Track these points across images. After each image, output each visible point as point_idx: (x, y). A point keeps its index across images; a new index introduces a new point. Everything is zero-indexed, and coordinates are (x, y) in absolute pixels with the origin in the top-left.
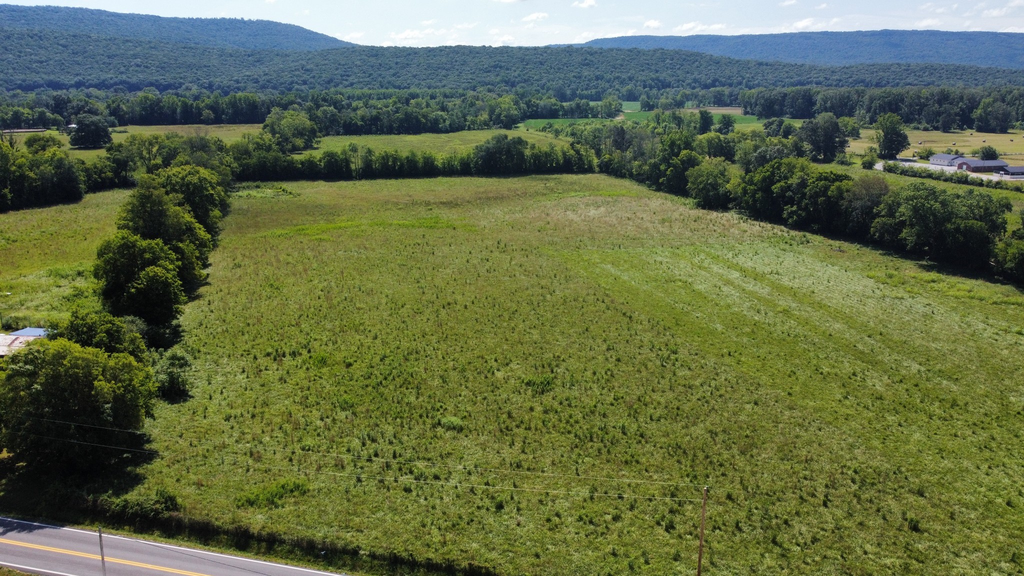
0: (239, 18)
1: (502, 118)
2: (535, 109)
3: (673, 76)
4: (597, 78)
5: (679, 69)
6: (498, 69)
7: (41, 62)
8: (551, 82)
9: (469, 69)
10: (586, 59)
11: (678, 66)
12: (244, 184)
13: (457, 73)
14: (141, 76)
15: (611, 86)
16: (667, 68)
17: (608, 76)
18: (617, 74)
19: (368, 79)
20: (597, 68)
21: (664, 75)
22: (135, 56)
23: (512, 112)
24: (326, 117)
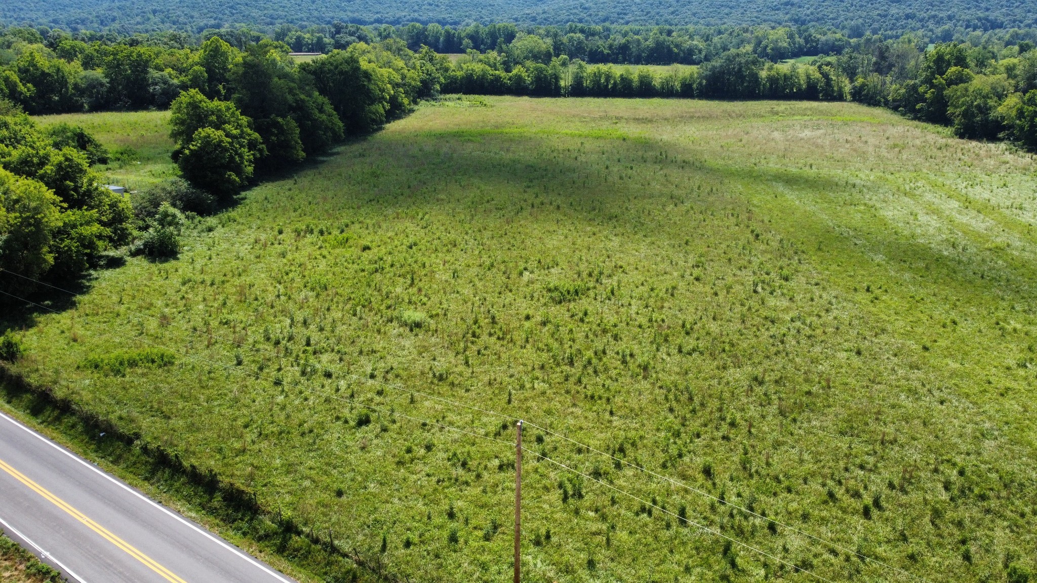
1: (769, 50)
2: (814, 44)
3: (1008, 15)
4: (908, 17)
5: (1017, 7)
6: (789, 7)
8: (849, 21)
9: (755, 6)
12: (448, 96)
13: (742, 11)
14: (431, 14)
15: (923, 26)
16: (1002, 6)
17: (923, 15)
18: (933, 13)
19: (645, 18)
21: (997, 13)
23: (780, 44)
24: (573, 45)
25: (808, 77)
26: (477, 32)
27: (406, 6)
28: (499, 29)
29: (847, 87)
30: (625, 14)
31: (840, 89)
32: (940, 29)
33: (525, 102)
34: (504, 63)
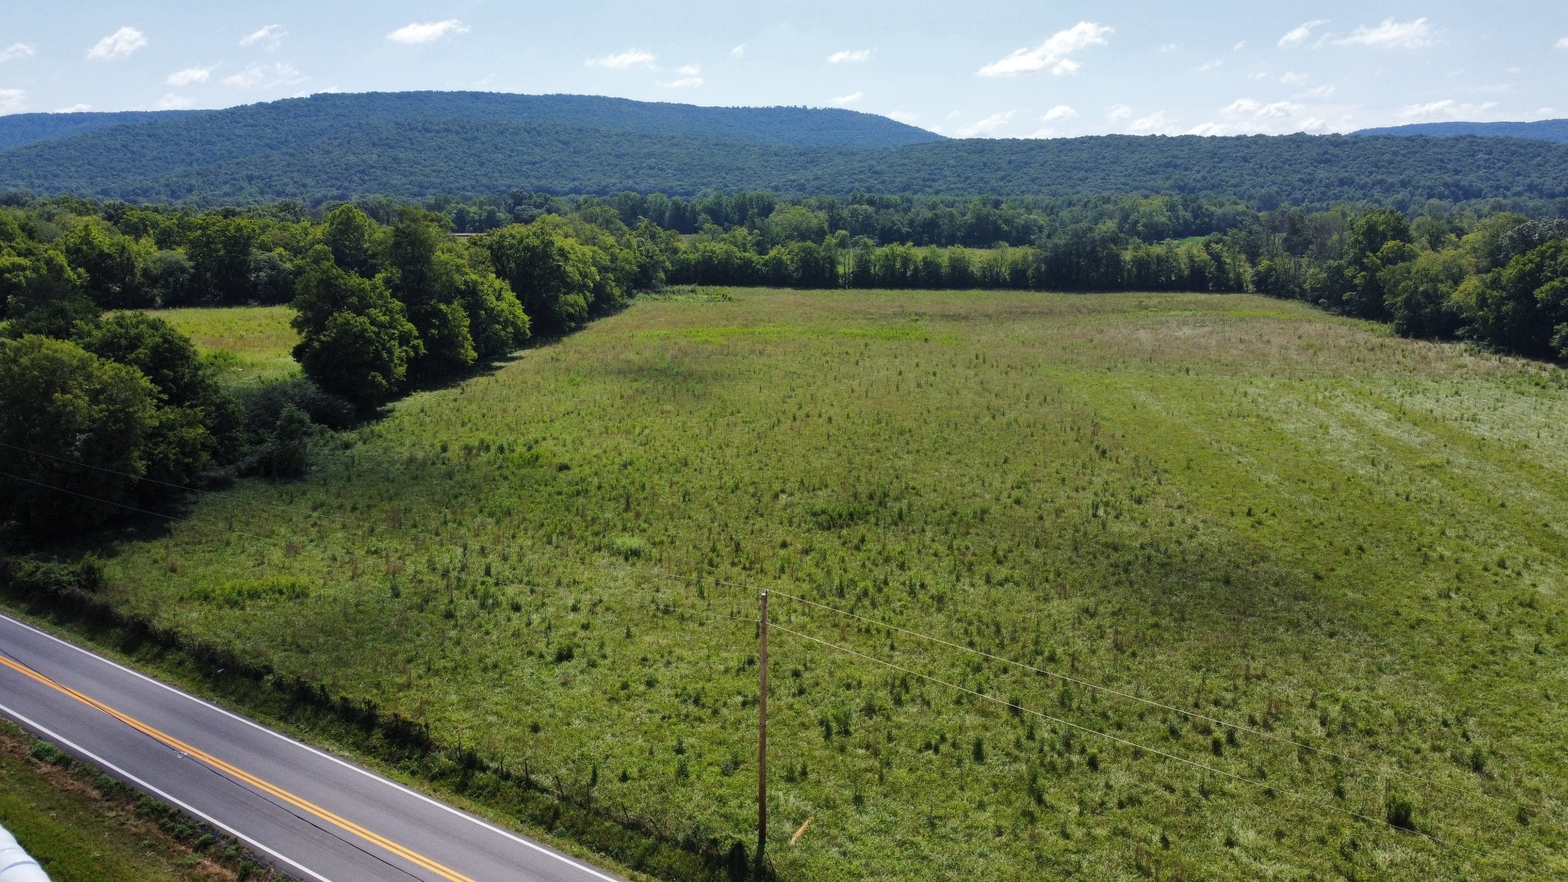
0: (800, 106)
1: (1140, 228)
2: (1207, 220)
3: (1488, 179)
4: (1342, 182)
5: (1501, 168)
6: (1170, 169)
7: (534, 163)
8: (1258, 189)
10: (1325, 153)
11: (1501, 164)
12: (676, 288)
14: (652, 181)
15: (1365, 195)
16: (1478, 167)
17: (1363, 179)
18: (1379, 177)
19: (962, 185)
20: (1345, 167)
21: (1472, 177)
22: (649, 155)
23: (1156, 218)
24: (857, 221)
25: (1191, 258)
26: (719, 204)
27: (617, 169)
28: (751, 200)
29: (1248, 272)
30: (933, 180)
31: (1238, 275)
32: (1390, 200)
33: (787, 295)
34: (758, 244)
